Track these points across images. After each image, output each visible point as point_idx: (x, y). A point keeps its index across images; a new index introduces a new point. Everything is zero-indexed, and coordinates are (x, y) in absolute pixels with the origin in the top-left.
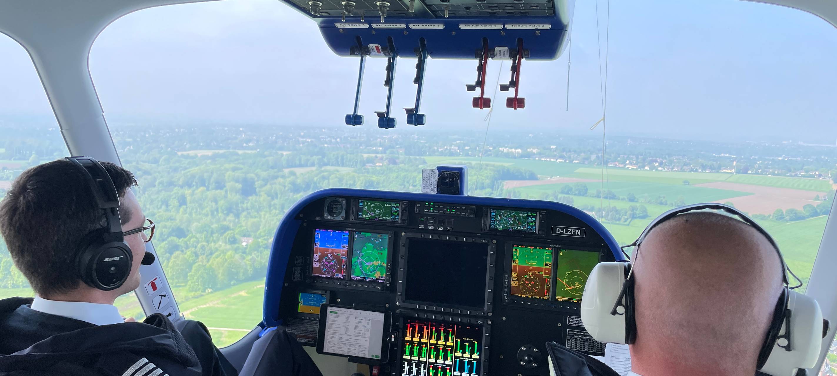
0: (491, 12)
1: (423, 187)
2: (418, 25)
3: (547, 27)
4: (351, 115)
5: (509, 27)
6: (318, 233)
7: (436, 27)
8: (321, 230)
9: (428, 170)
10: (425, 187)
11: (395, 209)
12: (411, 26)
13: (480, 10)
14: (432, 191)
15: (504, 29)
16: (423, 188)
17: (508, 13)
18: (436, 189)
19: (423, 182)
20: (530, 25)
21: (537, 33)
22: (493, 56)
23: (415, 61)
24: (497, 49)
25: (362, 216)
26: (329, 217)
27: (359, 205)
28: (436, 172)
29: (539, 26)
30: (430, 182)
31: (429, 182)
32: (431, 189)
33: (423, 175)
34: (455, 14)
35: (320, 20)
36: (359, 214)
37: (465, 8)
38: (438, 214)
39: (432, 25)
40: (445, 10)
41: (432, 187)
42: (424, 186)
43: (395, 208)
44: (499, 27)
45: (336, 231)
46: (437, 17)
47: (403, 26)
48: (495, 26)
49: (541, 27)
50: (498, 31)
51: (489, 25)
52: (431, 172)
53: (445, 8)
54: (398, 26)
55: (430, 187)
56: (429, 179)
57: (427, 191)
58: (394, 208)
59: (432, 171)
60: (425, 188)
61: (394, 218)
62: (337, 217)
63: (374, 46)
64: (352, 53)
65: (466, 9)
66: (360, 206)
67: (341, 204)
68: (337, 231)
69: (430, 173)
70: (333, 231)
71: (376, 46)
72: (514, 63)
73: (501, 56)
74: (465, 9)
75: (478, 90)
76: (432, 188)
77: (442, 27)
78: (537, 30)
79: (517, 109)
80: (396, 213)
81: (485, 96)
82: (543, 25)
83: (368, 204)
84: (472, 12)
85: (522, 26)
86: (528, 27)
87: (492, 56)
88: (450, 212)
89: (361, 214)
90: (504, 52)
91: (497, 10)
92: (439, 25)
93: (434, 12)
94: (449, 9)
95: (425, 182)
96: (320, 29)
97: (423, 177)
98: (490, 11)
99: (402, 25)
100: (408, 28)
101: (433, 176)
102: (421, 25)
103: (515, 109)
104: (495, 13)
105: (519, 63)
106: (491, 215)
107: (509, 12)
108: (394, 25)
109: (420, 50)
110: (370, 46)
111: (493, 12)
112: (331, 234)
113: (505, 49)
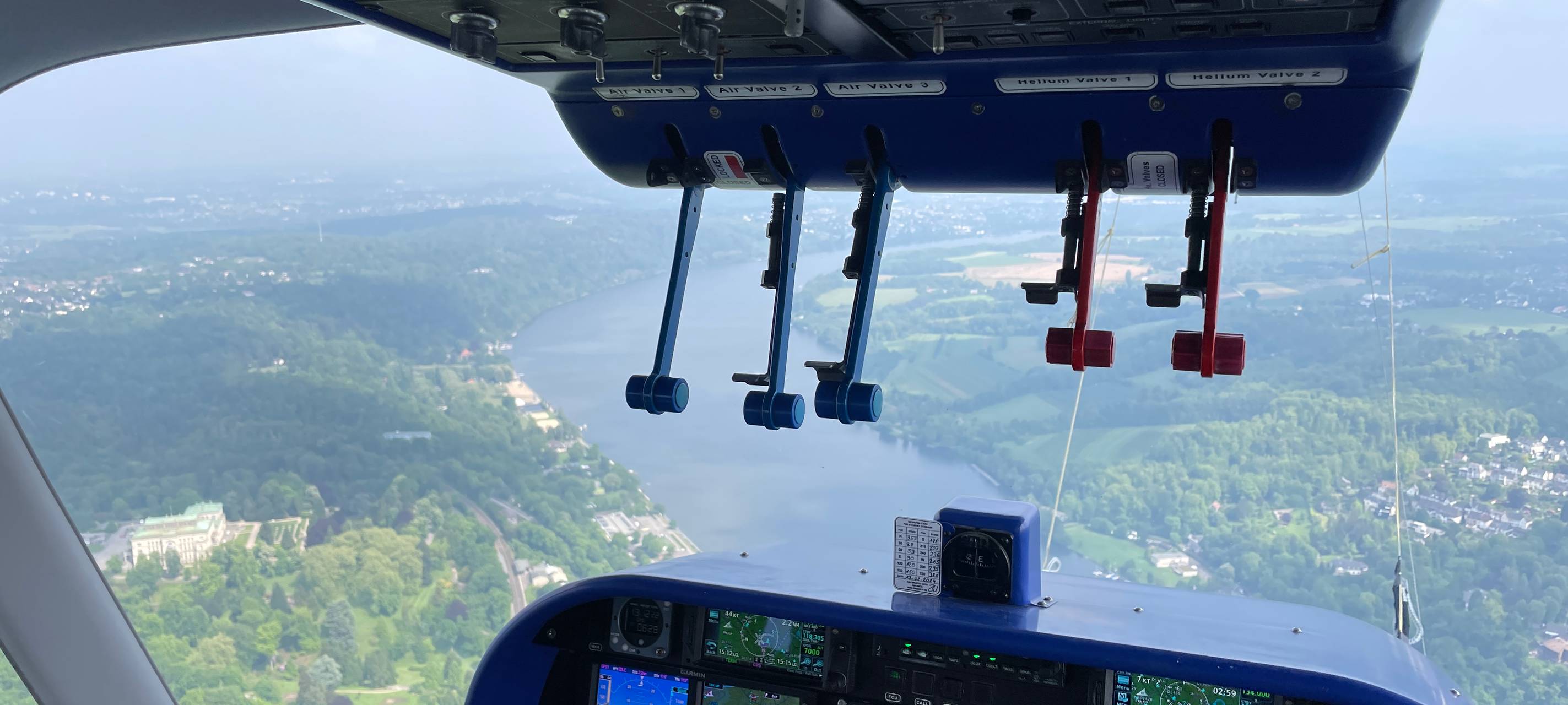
0: (1116, 27)
1: (898, 573)
2: (854, 84)
3: (1333, 76)
4: (646, 377)
5: (1181, 80)
6: (605, 677)
7: (917, 88)
8: (614, 668)
9: (914, 523)
10: (904, 572)
11: (814, 637)
12: (835, 90)
13: (1069, 20)
14: (924, 587)
15: (1162, 90)
16: (896, 575)
17: (1183, 28)
18: (937, 581)
19: (897, 557)
20: (1263, 72)
21: (1291, 100)
22: (1121, 182)
23: (851, 199)
24: (1136, 159)
25: (716, 650)
26: (625, 648)
27: (707, 616)
28: (938, 528)
29: (1297, 75)
30: (919, 560)
31: (915, 557)
32: (922, 579)
33: (898, 537)
34: (976, 42)
35: (556, 77)
36: (709, 643)
37: (1008, 13)
38: (944, 666)
39: (904, 83)
40: (933, 28)
41: (924, 574)
42: (901, 571)
43: (813, 634)
44: (1144, 82)
45: (656, 675)
46: (912, 53)
47: (807, 91)
48: (1129, 79)
49: (1307, 78)
50: (1140, 96)
51: (1104, 77)
52: (922, 530)
53: (934, 19)
54: (790, 91)
55: (919, 574)
56: (916, 550)
57: (910, 585)
58: (811, 635)
59: (925, 524)
60: (906, 576)
61: (809, 666)
62: (649, 649)
63: (722, 155)
64: (657, 179)
65: (1014, 18)
66: (710, 620)
67: (659, 609)
68: (658, 676)
69: (920, 531)
70: (645, 674)
71: (726, 157)
72: (1198, 204)
73: (1148, 183)
74: (1010, 17)
75: (1067, 300)
76: (926, 576)
77: (936, 88)
78: (1289, 88)
79: (1214, 375)
80: (816, 649)
81: (1092, 325)
82: (1318, 70)
83: (734, 615)
84: (1041, 31)
85: (1233, 77)
86: (1255, 79)
87: (1115, 183)
88: (983, 665)
89: (713, 646)
90: (1160, 171)
91: (1140, 16)
92: (928, 82)
93: (898, 35)
94: (948, 23)
95: (903, 557)
96: (555, 105)
97: (897, 544)
98: (1111, 24)
99: (801, 86)
100: (823, 94)
101: (926, 540)
102: (865, 83)
103: (1203, 375)
104: (1130, 30)
105: (1218, 208)
106: (1115, 683)
107: (1189, 23)
108: (778, 86)
109: (869, 167)
110: (708, 155)
111: (1122, 26)
112: (642, 683)
113: (1166, 158)
